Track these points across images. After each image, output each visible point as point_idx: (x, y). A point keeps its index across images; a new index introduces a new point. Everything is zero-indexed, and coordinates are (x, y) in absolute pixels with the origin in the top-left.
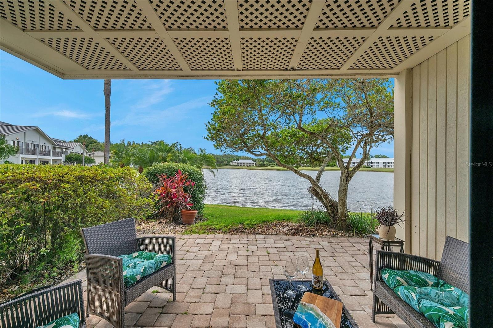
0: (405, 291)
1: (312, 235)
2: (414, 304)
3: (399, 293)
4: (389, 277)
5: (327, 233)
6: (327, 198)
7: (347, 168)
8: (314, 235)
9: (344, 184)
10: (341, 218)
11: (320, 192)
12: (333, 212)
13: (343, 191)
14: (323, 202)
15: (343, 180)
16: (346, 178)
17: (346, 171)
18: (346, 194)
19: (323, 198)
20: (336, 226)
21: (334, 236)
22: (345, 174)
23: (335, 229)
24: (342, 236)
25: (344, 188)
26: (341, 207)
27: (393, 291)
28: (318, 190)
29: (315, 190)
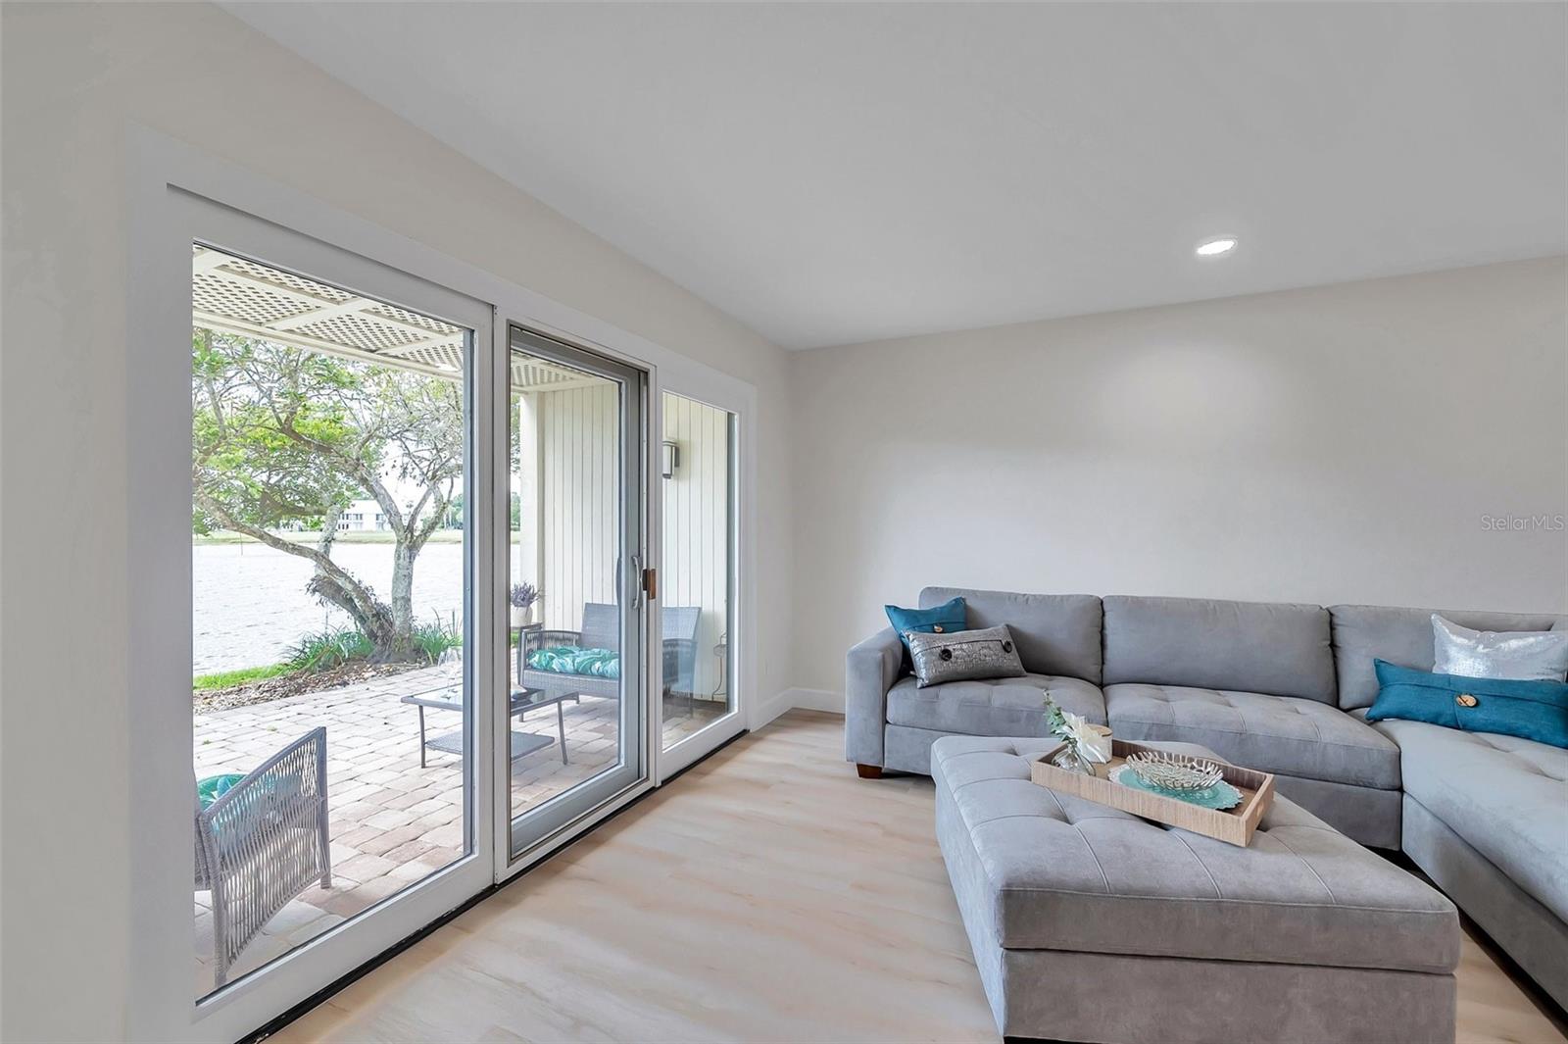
1: (339, 684)
4: (540, 657)
5: (373, 673)
6: (365, 598)
7: (410, 529)
8: (345, 684)
9: (404, 563)
10: (401, 635)
11: (349, 587)
12: (381, 627)
13: (404, 577)
14: (353, 609)
15: (402, 555)
16: (409, 551)
17: (409, 536)
18: (410, 583)
19: (356, 601)
20: (389, 656)
21: (390, 674)
22: (407, 543)
23: (387, 661)
24: (408, 671)
25: (406, 572)
26: (400, 614)
27: (545, 670)
28: (341, 582)
29: (332, 583)
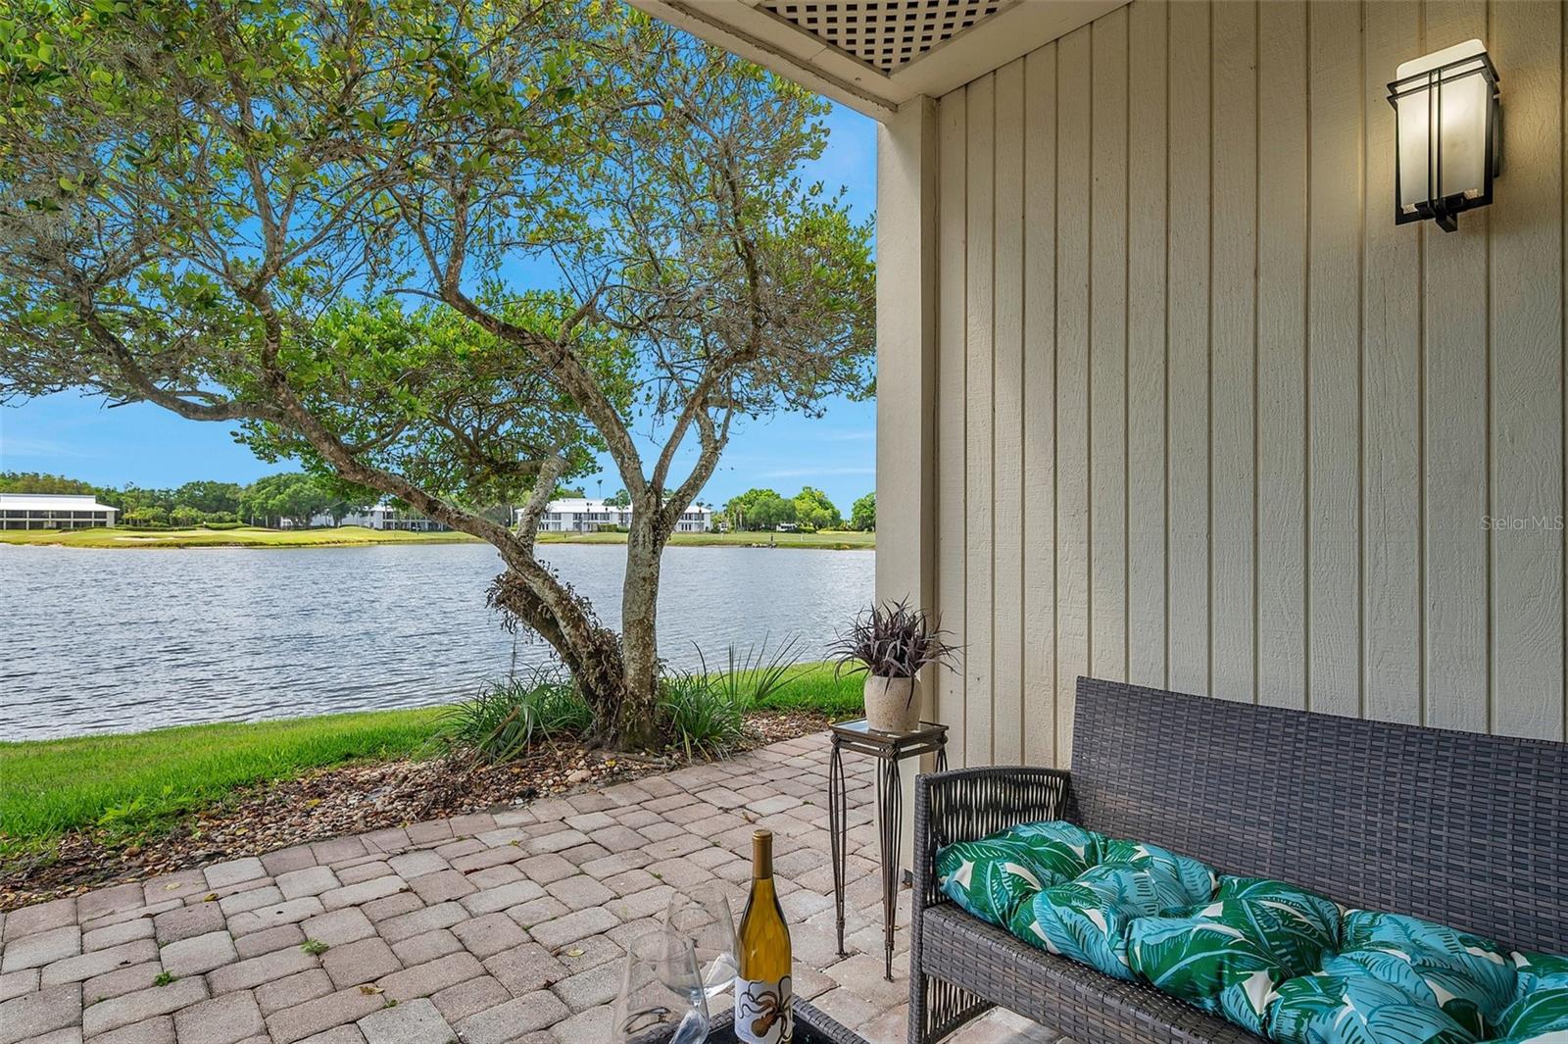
0: (1060, 910)
1: (521, 795)
2: (1108, 952)
3: (1035, 927)
4: (977, 873)
5: (584, 774)
6: (577, 621)
7: (656, 488)
8: (530, 795)
9: (645, 553)
10: (637, 698)
11: (550, 597)
12: (603, 678)
13: (642, 585)
14: (558, 640)
15: (641, 539)
16: (655, 529)
17: (653, 500)
18: (653, 594)
19: (562, 623)
20: (616, 737)
21: (615, 778)
22: (650, 515)
23: (611, 749)
24: (646, 773)
25: (645, 572)
26: (636, 654)
27: (999, 927)
28: (536, 586)
29: (525, 590)
